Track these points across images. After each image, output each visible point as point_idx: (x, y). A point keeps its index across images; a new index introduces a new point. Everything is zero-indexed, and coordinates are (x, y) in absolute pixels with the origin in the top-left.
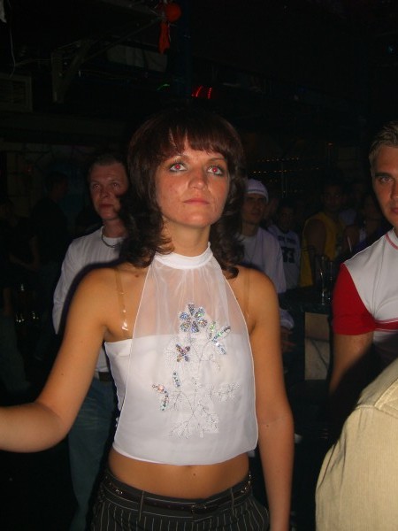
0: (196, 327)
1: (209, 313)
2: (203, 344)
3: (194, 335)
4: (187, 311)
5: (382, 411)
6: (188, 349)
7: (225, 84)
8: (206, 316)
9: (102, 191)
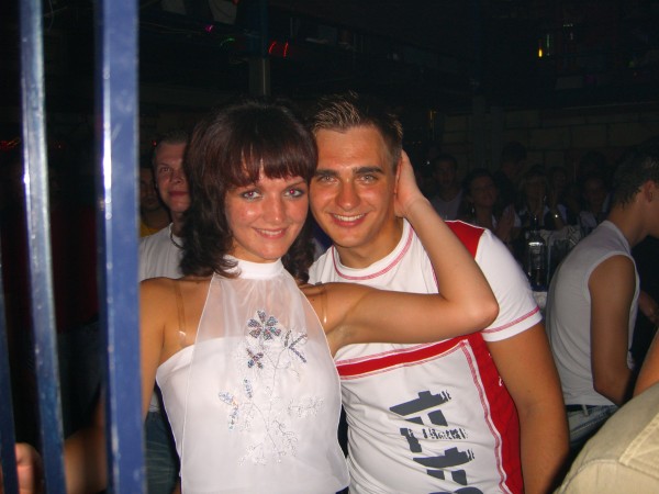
0: (268, 336)
1: (283, 322)
2: (278, 351)
3: (266, 343)
4: (257, 319)
5: (630, 467)
6: (261, 355)
7: (309, 39)
8: (278, 326)
9: (172, 176)
